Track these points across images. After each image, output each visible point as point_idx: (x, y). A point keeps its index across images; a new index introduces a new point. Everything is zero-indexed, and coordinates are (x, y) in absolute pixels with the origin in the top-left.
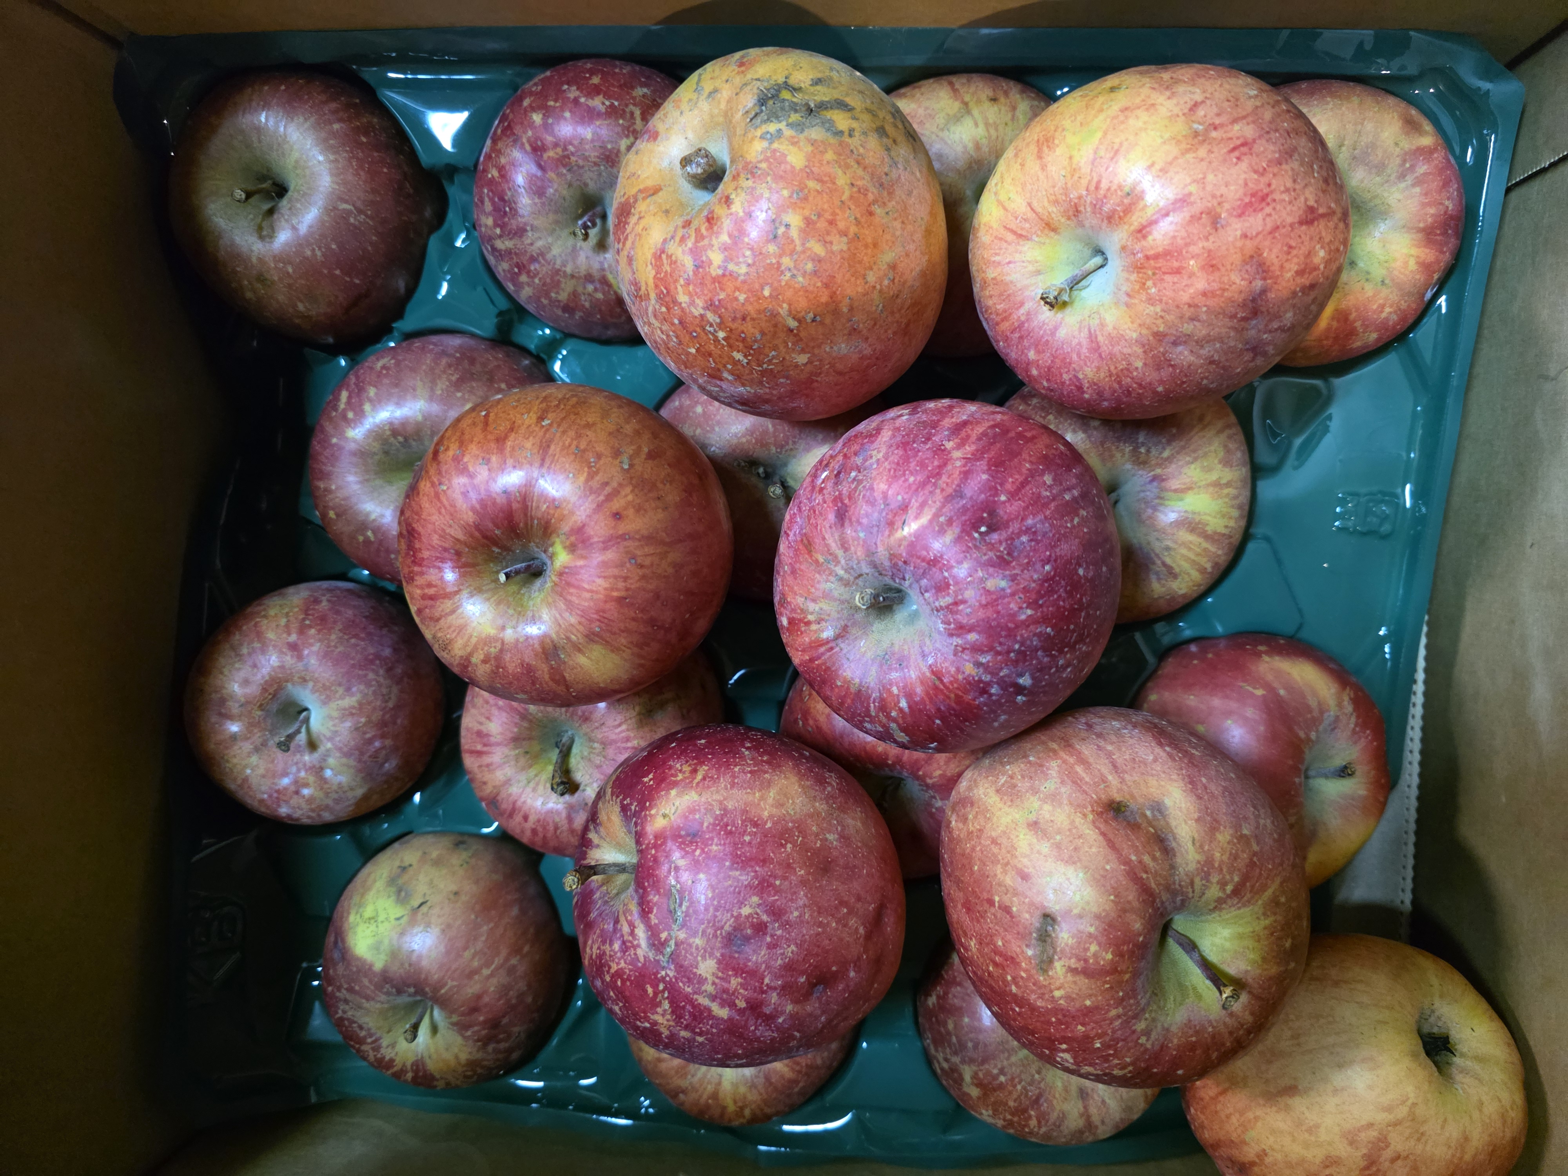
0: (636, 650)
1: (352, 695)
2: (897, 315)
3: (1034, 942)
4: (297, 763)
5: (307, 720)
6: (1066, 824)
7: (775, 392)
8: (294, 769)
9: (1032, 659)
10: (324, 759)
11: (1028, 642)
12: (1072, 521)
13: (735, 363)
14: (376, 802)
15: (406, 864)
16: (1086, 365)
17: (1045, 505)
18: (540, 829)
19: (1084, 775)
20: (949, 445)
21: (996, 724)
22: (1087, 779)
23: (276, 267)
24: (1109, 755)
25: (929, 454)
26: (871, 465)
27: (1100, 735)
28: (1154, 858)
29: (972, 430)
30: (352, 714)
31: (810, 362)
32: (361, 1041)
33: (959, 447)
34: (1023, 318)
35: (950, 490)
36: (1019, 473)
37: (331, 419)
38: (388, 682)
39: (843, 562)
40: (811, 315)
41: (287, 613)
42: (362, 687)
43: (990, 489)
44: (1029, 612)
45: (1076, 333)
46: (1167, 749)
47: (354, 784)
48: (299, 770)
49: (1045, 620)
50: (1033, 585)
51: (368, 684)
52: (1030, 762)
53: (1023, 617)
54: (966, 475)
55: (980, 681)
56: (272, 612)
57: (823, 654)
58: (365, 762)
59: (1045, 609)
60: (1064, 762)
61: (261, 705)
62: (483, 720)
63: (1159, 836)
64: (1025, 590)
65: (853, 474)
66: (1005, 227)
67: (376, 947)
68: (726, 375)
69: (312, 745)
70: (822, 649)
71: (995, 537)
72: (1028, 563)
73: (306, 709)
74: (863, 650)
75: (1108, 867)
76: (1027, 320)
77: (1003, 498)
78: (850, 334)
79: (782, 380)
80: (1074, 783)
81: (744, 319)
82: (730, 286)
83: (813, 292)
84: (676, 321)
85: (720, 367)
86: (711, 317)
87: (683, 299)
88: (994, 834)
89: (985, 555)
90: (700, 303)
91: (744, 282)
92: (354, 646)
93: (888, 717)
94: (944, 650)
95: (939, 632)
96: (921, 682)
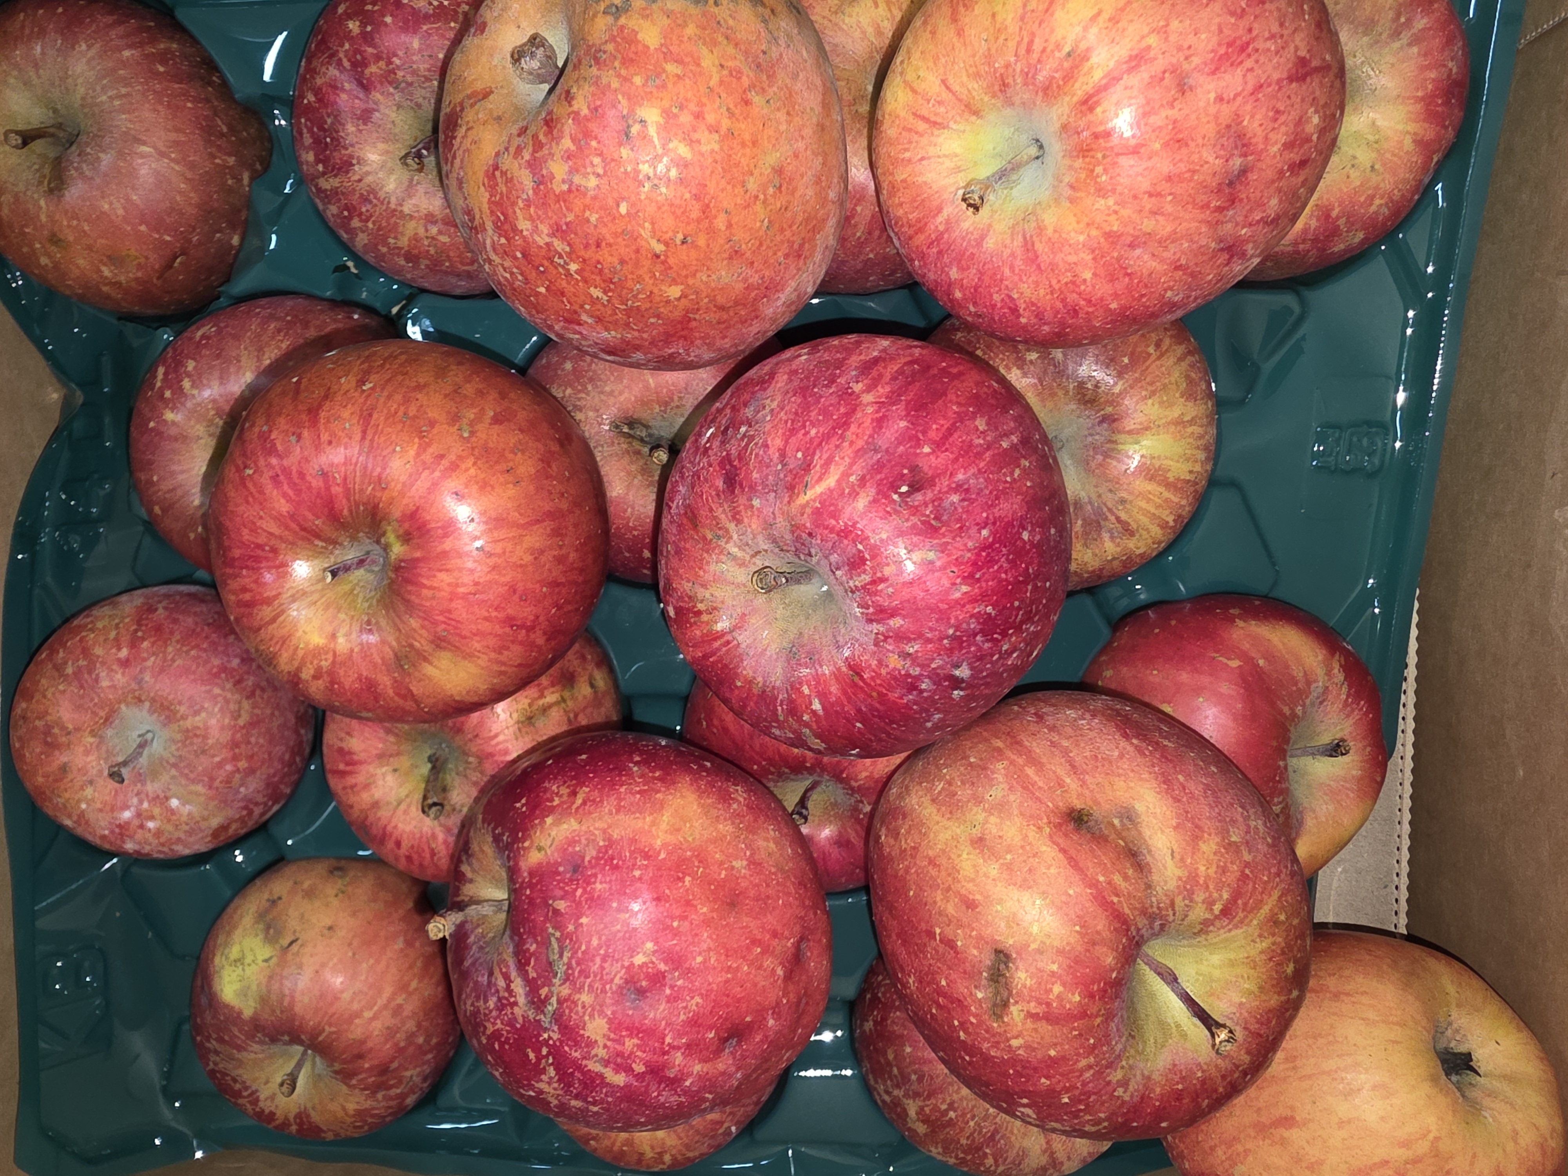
0: (493, 655)
1: (195, 714)
2: (788, 233)
3: (984, 982)
4: (137, 794)
6: (1017, 841)
7: (645, 335)
8: (135, 801)
9: (969, 646)
10: (169, 788)
11: (964, 626)
12: (1012, 474)
13: (595, 301)
14: (236, 830)
15: (277, 896)
16: (1021, 280)
17: (979, 455)
18: (415, 857)
19: (1036, 779)
20: (858, 387)
21: (929, 725)
22: (1041, 784)
23: (69, 226)
24: (1066, 752)
25: (834, 400)
26: (765, 416)
27: (1052, 728)
28: (1126, 878)
29: (885, 368)
30: (197, 736)
31: (684, 296)
32: (237, 1095)
33: (869, 389)
34: (941, 228)
35: (860, 443)
36: (945, 417)
37: (147, 400)
38: (237, 697)
39: (735, 537)
40: (680, 236)
41: (117, 625)
43: (910, 439)
44: (965, 588)
45: (1008, 241)
46: (1135, 741)
47: (206, 813)
48: (141, 802)
49: (983, 597)
50: (968, 555)
51: (213, 700)
52: (971, 764)
53: (957, 595)
54: (880, 423)
55: (908, 675)
56: (100, 625)
57: (718, 649)
58: (217, 789)
59: (984, 584)
60: (1012, 763)
61: (92, 731)
62: (343, 735)
63: (1130, 850)
64: (958, 562)
65: (743, 429)
66: (914, 114)
67: (244, 992)
68: (584, 317)
69: (155, 774)
70: (716, 644)
71: (919, 497)
72: (961, 528)
74: (765, 642)
75: (1071, 892)
76: (947, 230)
77: (926, 449)
78: (731, 258)
79: (652, 320)
80: (1024, 788)
81: (598, 246)
82: (578, 204)
83: (680, 207)
84: (519, 255)
85: (576, 307)
86: (559, 245)
87: (524, 225)
88: (931, 853)
89: (907, 520)
90: (544, 229)
91: (595, 198)
92: (194, 659)
93: (799, 721)
94: (863, 639)
95: (856, 618)
96: (837, 679)
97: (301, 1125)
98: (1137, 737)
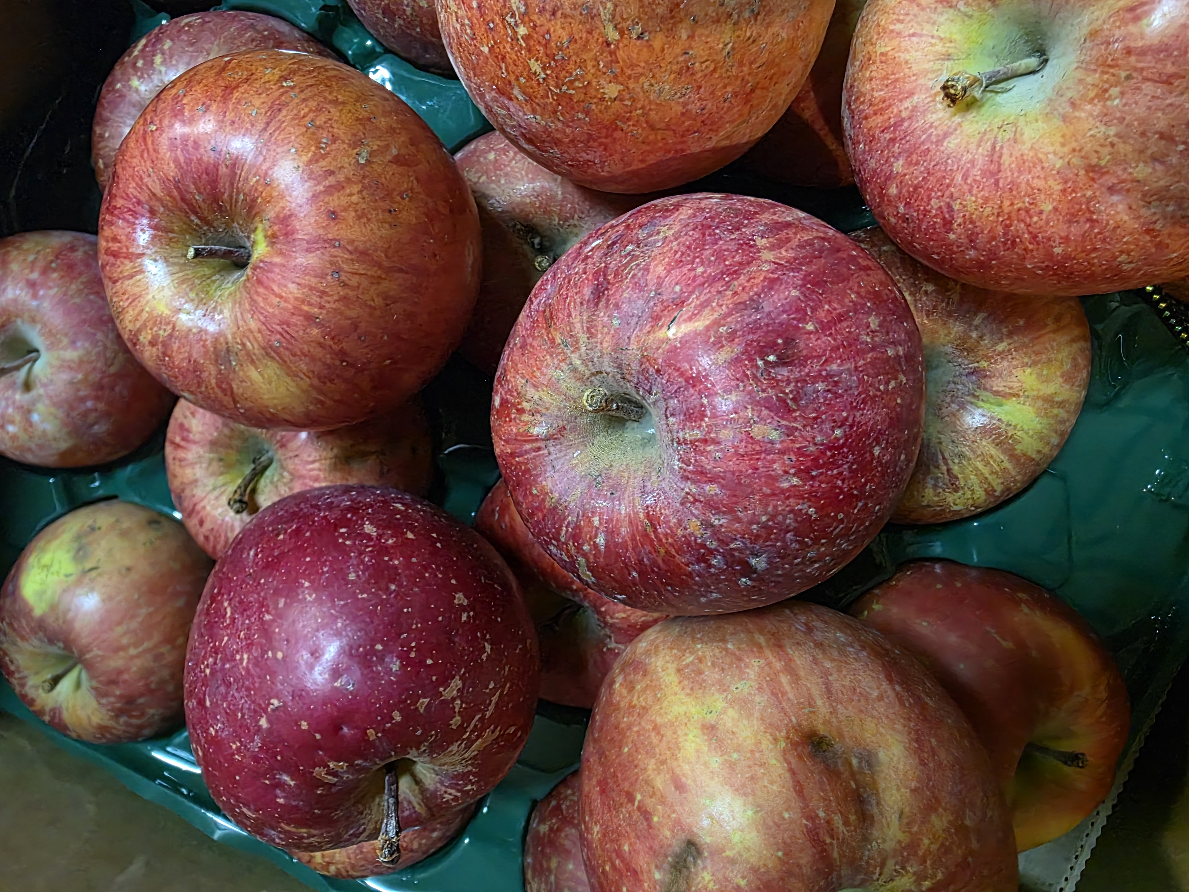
0: (316, 382)
1: (76, 349)
2: (745, 69)
3: (666, 866)
4: (7, 399)
5: (35, 360)
6: (749, 743)
7: (568, 131)
8: (3, 404)
9: (777, 540)
10: (33, 402)
11: (780, 518)
12: (887, 383)
13: (531, 75)
14: (82, 459)
15: (97, 525)
16: (970, 191)
17: (860, 353)
18: (212, 538)
19: (788, 688)
20: (761, 242)
21: (703, 600)
22: (791, 696)
24: (825, 673)
25: (733, 246)
26: (655, 242)
27: (819, 645)
28: (846, 823)
29: (795, 234)
30: (70, 368)
31: (619, 98)
32: (10, 674)
33: (772, 248)
34: (905, 114)
35: (744, 297)
36: (841, 302)
37: (122, 64)
38: (116, 347)
39: (583, 349)
40: (639, 28)
41: (39, 252)
42: (87, 345)
43: (798, 310)
44: (796, 481)
45: (973, 146)
46: (898, 688)
47: (58, 436)
48: (8, 405)
49: (812, 497)
50: (812, 448)
51: (95, 343)
52: (726, 650)
53: (786, 485)
54: (772, 283)
55: (703, 545)
56: (25, 246)
57: (527, 452)
58: (73, 418)
59: (817, 484)
60: (769, 664)
62: (188, 415)
63: (859, 796)
64: (800, 452)
65: (630, 247)
67: (41, 595)
68: (516, 92)
69: (28, 387)
70: (528, 446)
71: (784, 372)
72: (815, 419)
73: (37, 351)
74: (574, 462)
75: (786, 815)
76: (909, 118)
77: (810, 327)
78: (680, 73)
79: (580, 116)
80: (773, 694)
85: (512, 78)
88: (659, 720)
89: (763, 391)
92: (90, 301)
93: (579, 548)
94: (672, 494)
95: (672, 470)
96: (631, 522)
97: (53, 718)
98: (901, 685)
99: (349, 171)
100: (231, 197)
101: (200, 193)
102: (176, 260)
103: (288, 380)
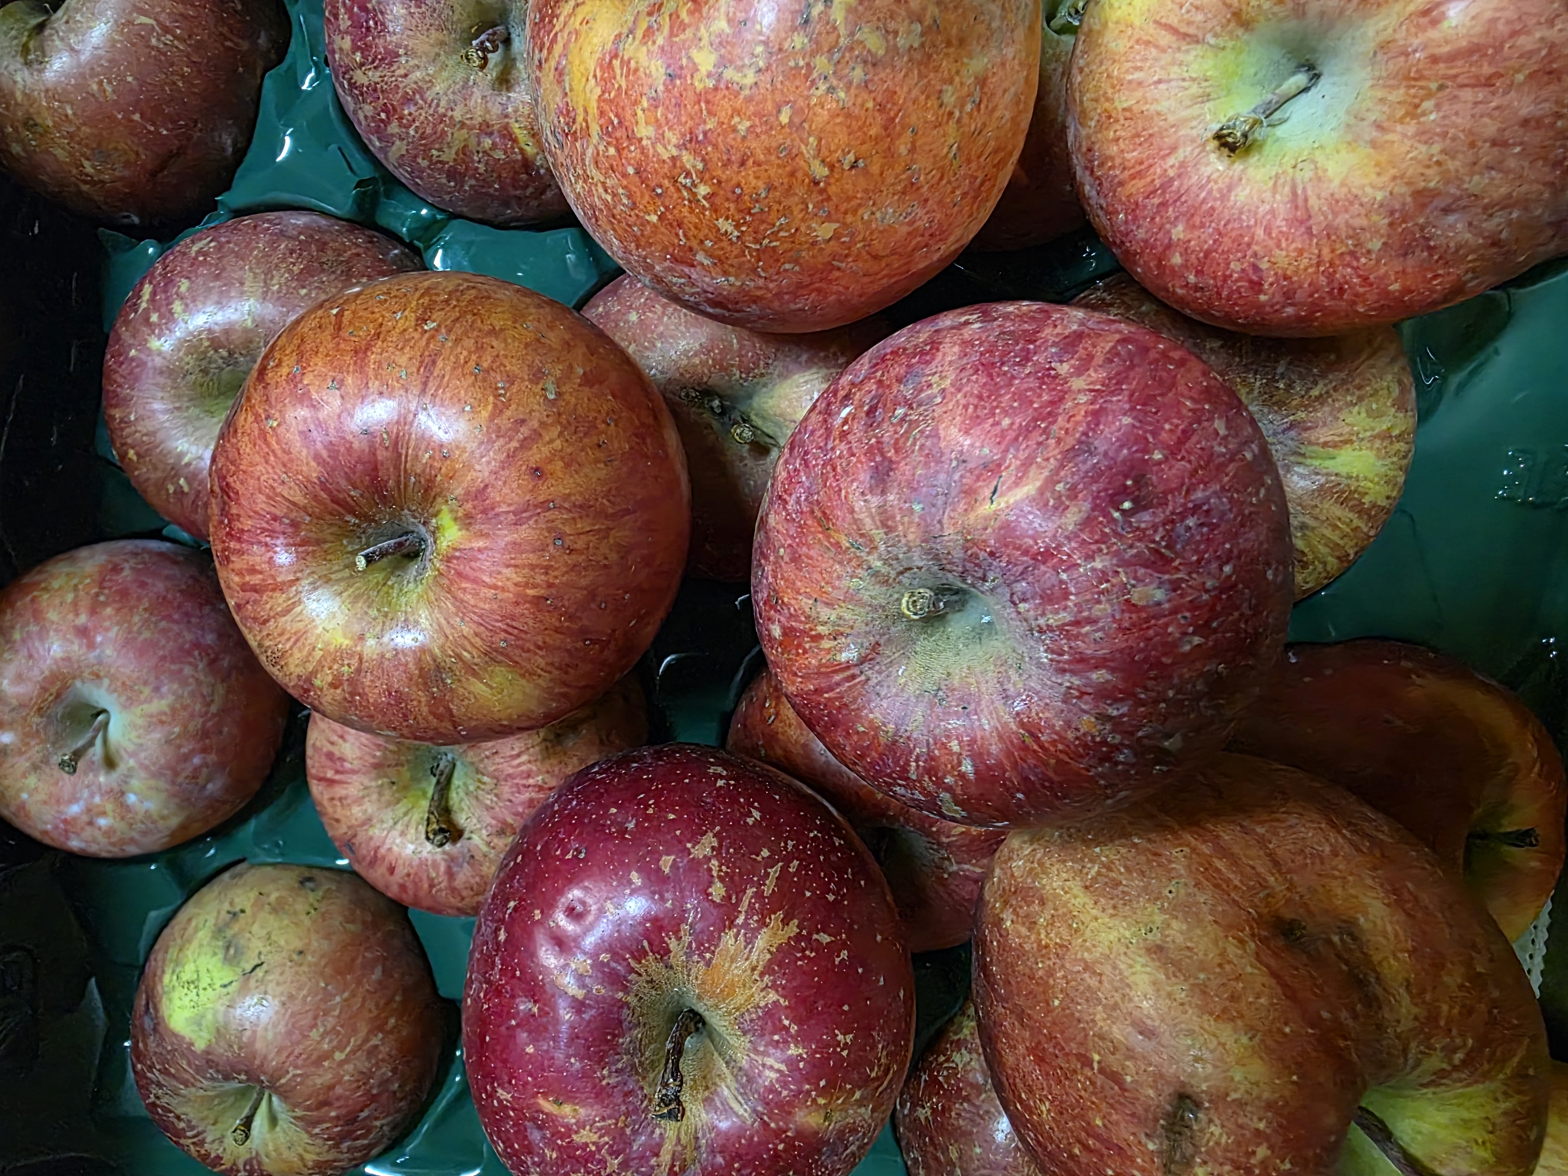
0: (557, 674)
1: (162, 697)
3: (1160, 1131)
4: (89, 786)
5: (106, 724)
6: (1213, 955)
7: (771, 286)
8: (86, 793)
9: (1189, 712)
10: (125, 780)
11: (1189, 687)
13: (720, 236)
14: (197, 830)
15: (237, 909)
16: (1278, 246)
17: (1221, 468)
18: (410, 885)
19: (1229, 874)
20: (1064, 369)
22: (1236, 882)
23: (49, 108)
25: (1032, 383)
26: (932, 398)
28: (1354, 1015)
29: (1095, 346)
30: (162, 722)
31: (835, 237)
32: (180, 1134)
33: (1077, 372)
34: (1171, 173)
35: (1070, 441)
36: (1179, 416)
37: (127, 323)
38: (211, 679)
39: (882, 548)
40: (851, 157)
41: (76, 586)
42: (175, 686)
43: (1136, 440)
44: (1197, 640)
45: (1268, 194)
47: (166, 812)
48: (92, 795)
49: (1217, 652)
50: (1205, 597)
51: (184, 683)
52: (1135, 846)
53: (1187, 648)
54: (1096, 416)
55: (1104, 743)
56: (56, 584)
57: (838, 684)
58: (180, 785)
59: (1219, 636)
60: (1195, 850)
61: (40, 709)
62: (335, 738)
63: (1355, 978)
64: (1194, 606)
65: (900, 411)
66: (1157, 22)
67: (198, 1022)
68: (700, 257)
69: (110, 763)
70: (837, 678)
71: (1145, 518)
72: (1199, 561)
73: (104, 711)
74: (903, 681)
75: (1287, 1030)
76: (1179, 176)
77: (1158, 456)
78: (904, 192)
80: (1216, 886)
81: (743, 163)
82: (725, 106)
83: (857, 118)
84: (631, 170)
85: (694, 244)
86: (688, 160)
87: (644, 131)
88: (1087, 956)
89: (1131, 546)
90: (673, 138)
91: (749, 100)
92: (164, 631)
93: (939, 783)
94: (1046, 692)
95: (1040, 665)
96: (1000, 737)
99: (540, 413)
100: (398, 482)
101: (355, 488)
102: (339, 575)
103: (523, 682)
